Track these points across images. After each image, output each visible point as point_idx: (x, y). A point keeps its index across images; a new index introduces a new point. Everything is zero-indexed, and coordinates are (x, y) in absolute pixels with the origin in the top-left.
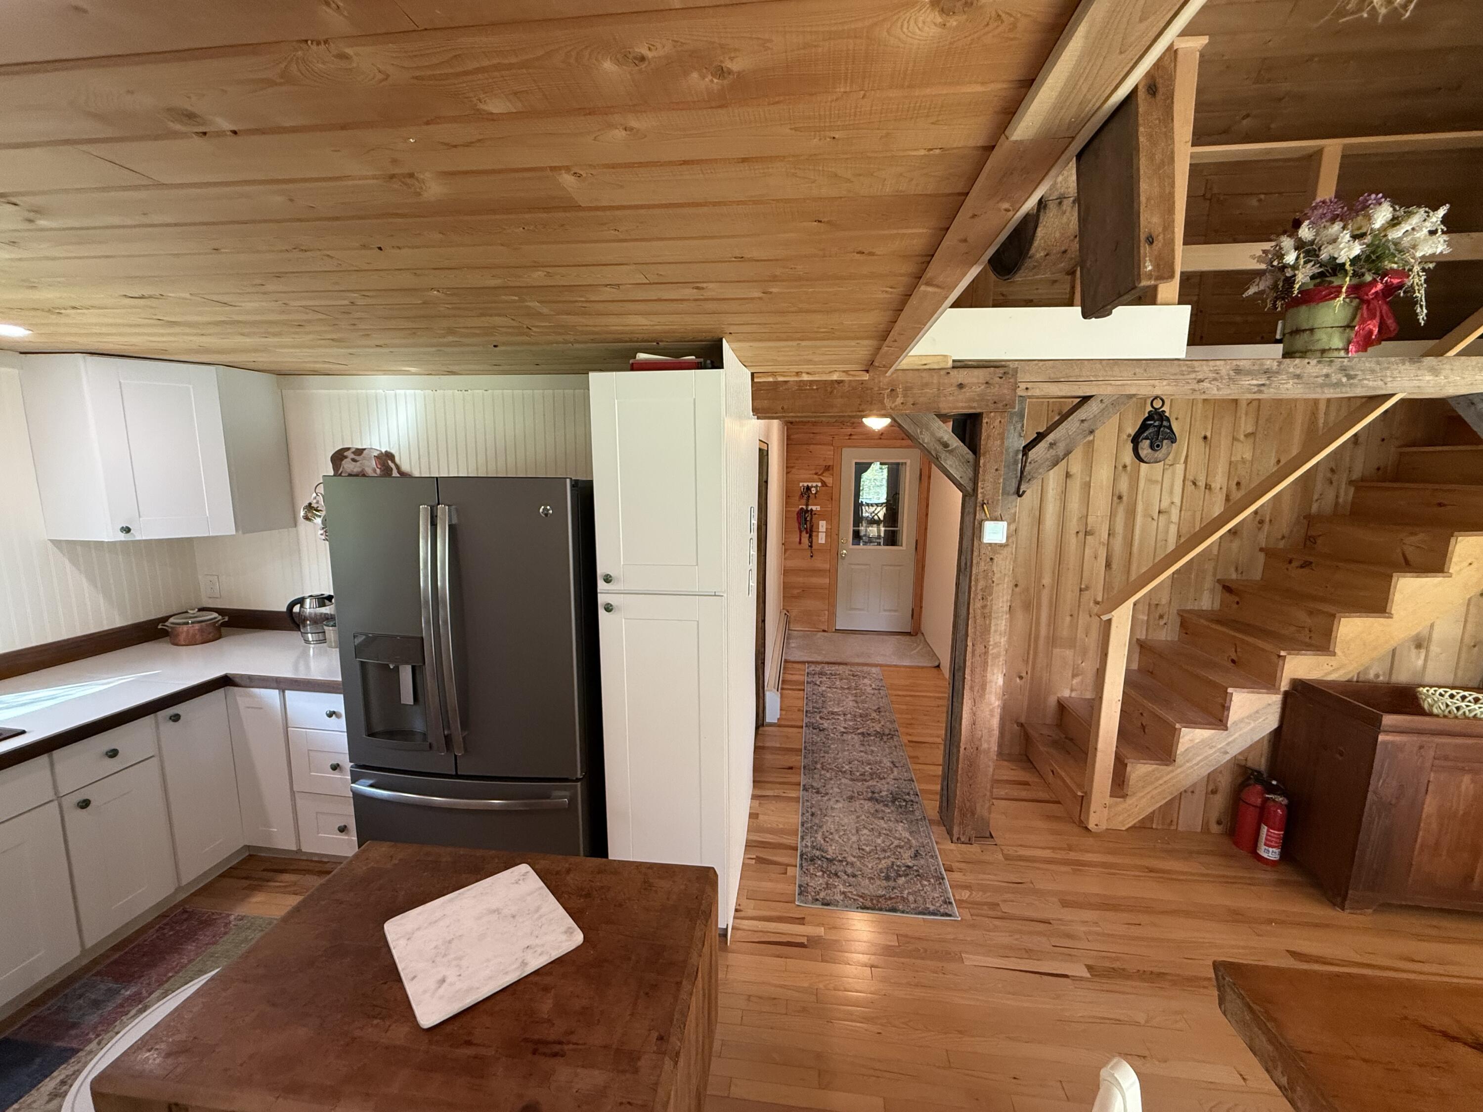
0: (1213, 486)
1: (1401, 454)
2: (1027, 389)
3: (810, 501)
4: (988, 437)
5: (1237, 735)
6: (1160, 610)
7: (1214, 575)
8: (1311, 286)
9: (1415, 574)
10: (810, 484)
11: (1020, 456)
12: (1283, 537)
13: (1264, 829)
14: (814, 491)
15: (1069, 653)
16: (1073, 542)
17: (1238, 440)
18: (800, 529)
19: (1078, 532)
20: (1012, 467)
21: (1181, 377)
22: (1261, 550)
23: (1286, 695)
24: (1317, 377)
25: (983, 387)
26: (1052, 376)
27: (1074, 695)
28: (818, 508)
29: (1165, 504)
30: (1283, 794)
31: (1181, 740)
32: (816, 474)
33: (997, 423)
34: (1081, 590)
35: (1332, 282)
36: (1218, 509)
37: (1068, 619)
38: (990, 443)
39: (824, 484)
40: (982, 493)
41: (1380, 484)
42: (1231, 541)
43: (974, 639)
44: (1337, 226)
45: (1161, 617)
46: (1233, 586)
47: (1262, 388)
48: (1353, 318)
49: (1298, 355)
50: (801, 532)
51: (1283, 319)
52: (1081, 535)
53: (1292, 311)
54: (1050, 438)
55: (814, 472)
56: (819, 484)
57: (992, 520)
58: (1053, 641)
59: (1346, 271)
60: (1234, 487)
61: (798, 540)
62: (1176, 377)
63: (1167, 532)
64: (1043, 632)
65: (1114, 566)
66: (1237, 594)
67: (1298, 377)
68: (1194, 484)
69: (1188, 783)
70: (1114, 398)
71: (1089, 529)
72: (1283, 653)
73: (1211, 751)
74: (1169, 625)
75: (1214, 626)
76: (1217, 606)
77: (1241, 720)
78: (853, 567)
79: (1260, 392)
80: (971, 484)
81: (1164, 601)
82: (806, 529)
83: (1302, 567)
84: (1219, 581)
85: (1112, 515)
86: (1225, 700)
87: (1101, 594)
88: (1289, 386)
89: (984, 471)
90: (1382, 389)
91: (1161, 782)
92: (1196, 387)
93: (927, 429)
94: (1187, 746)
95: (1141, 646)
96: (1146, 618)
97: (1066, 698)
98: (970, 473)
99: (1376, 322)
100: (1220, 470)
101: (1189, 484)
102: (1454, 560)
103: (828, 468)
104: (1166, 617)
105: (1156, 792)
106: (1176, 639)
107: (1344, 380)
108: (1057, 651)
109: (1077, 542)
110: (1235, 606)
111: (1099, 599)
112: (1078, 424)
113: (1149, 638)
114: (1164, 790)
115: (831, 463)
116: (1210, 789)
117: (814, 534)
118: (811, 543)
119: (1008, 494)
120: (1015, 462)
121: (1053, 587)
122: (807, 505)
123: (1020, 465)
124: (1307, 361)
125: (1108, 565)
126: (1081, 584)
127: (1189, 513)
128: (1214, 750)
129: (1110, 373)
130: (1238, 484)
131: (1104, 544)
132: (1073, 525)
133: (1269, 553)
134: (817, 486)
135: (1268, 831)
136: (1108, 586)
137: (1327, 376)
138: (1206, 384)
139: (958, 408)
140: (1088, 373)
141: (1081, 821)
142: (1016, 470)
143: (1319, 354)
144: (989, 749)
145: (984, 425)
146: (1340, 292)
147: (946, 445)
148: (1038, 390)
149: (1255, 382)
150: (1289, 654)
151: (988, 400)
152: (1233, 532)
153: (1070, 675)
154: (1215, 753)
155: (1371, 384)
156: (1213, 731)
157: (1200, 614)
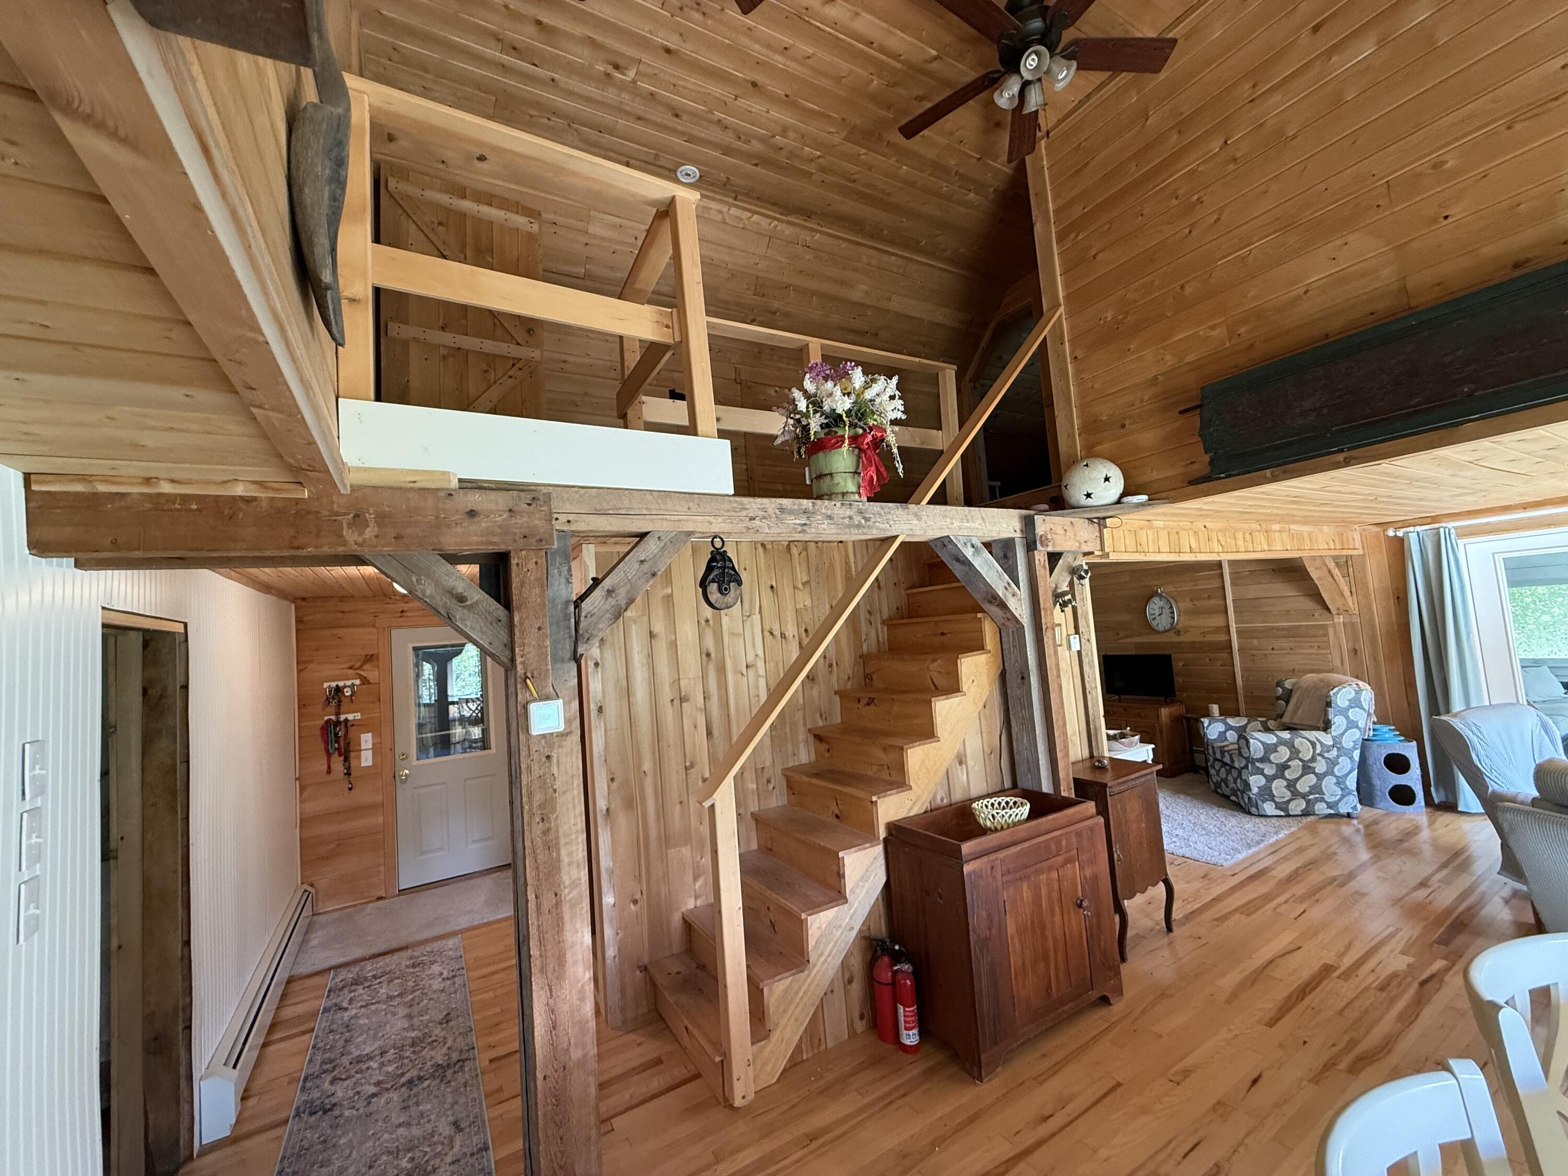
0: (787, 634)
1: (908, 595)
2: (569, 521)
3: (343, 708)
4: (522, 583)
5: (856, 904)
6: (766, 775)
7: (805, 725)
8: (822, 436)
9: (945, 697)
10: (341, 684)
11: (572, 608)
12: (849, 678)
13: (901, 1009)
14: (348, 692)
15: (685, 851)
16: (669, 713)
17: (799, 589)
18: (327, 751)
19: (672, 701)
20: (562, 624)
21: (735, 514)
22: (836, 693)
23: (886, 841)
24: (843, 518)
25: (505, 516)
26: (598, 507)
27: (699, 903)
28: (358, 716)
29: (750, 658)
30: (909, 961)
31: (810, 932)
32: (350, 668)
33: (531, 565)
34: (686, 769)
35: (836, 433)
36: (795, 655)
37: (678, 807)
38: (525, 591)
39: (365, 681)
40: (523, 663)
41: (901, 621)
42: (812, 688)
43: (537, 888)
44: (830, 384)
45: (769, 781)
46: (822, 734)
47: (805, 528)
48: (858, 467)
49: (825, 497)
50: (329, 755)
51: (809, 466)
52: (677, 702)
53: (813, 458)
54: (607, 584)
55: (347, 666)
56: (358, 682)
57: (541, 700)
58: (666, 841)
59: (844, 421)
60: (804, 634)
61: (326, 767)
62: (730, 514)
63: (757, 687)
64: (653, 833)
65: (716, 733)
66: (827, 742)
67: (830, 517)
68: (771, 633)
69: (825, 984)
70: (672, 535)
71: (683, 694)
72: (874, 799)
73: (839, 933)
74: (777, 787)
75: (814, 781)
76: (813, 758)
77: (857, 886)
78: (420, 791)
79: (804, 531)
80: (508, 653)
81: (768, 763)
82: (338, 749)
83: (868, 704)
84: (809, 731)
85: (704, 677)
86: (839, 867)
87: (707, 768)
88: (825, 526)
89: (522, 632)
90: (888, 530)
91: (801, 994)
92: (749, 524)
93: (428, 576)
94: (817, 935)
95: (757, 820)
96: (755, 786)
97: (691, 910)
98: (503, 635)
99: (873, 468)
100: (789, 619)
101: (767, 634)
102: (964, 679)
103: (369, 659)
104: (773, 781)
105: (798, 1010)
106: (786, 802)
107: (863, 522)
108: (672, 852)
109: (673, 711)
110: (827, 755)
111: (707, 775)
112: (637, 566)
113: (762, 808)
114: (806, 1005)
115: (375, 651)
116: (846, 979)
117: (353, 754)
118: (349, 768)
119: (563, 661)
120: (566, 617)
121: (655, 771)
122: (338, 714)
123: (573, 621)
124: (833, 503)
125: (709, 733)
126: (685, 761)
127: (773, 664)
128: (840, 931)
129: (663, 506)
130: (806, 630)
131: (701, 709)
132: (666, 693)
133: (842, 694)
134: (353, 685)
135: (904, 1011)
136: (712, 757)
137: (850, 518)
138: (757, 522)
139: (471, 544)
140: (640, 506)
141: (726, 1099)
142: (569, 628)
143: (840, 496)
144: (585, 1056)
145: (514, 568)
146: (843, 442)
147: (461, 599)
148: (583, 524)
149: (798, 522)
150: (879, 798)
151: (515, 533)
152: (810, 678)
153: (691, 879)
154: (842, 933)
155: (882, 526)
156: (836, 909)
157: (800, 769)
